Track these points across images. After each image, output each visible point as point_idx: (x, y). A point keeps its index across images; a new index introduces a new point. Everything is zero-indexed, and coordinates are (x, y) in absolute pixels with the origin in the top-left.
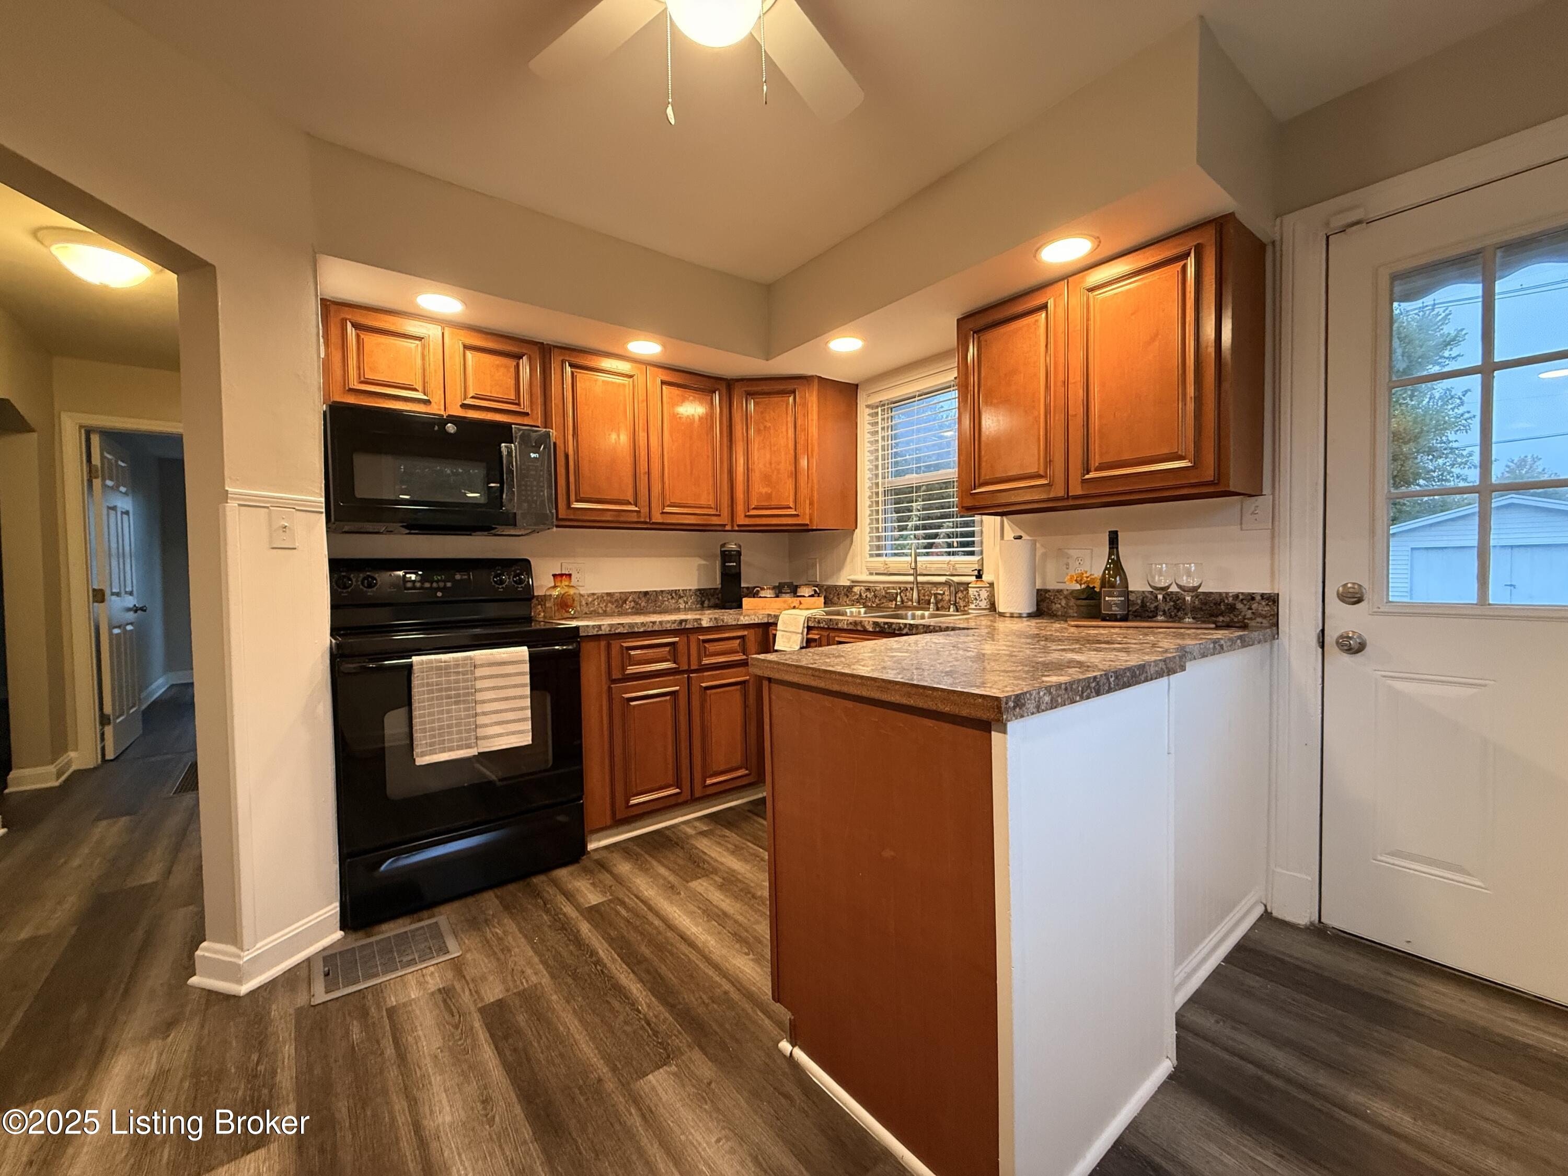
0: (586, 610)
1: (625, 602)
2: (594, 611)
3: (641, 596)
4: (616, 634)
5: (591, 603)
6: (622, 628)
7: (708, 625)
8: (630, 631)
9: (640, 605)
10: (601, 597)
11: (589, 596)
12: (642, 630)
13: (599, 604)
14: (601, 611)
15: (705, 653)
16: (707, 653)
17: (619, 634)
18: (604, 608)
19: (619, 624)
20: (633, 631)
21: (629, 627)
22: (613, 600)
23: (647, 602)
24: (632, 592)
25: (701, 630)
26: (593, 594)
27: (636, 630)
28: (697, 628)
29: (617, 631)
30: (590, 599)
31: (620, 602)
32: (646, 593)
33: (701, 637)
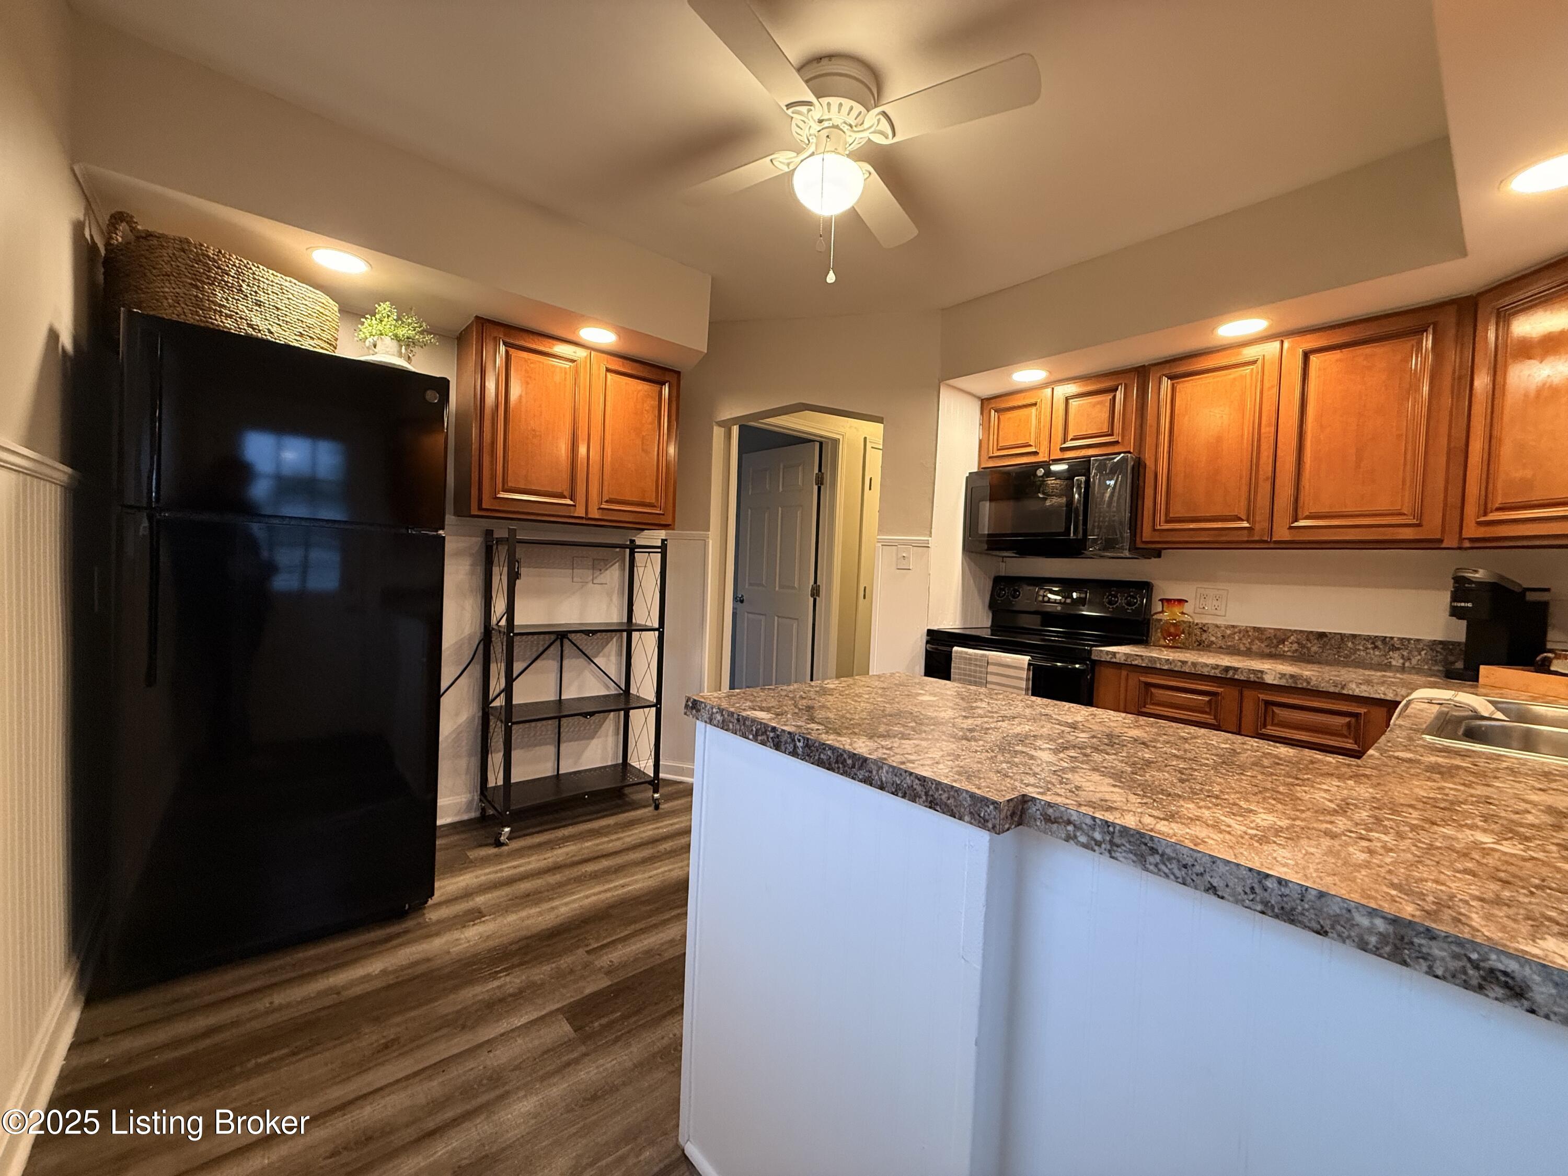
0: (1221, 643)
1: (1283, 641)
2: (1234, 646)
3: (1311, 637)
4: (1131, 665)
5: (1229, 636)
6: (1140, 661)
7: (1275, 682)
8: (1150, 665)
9: (1309, 649)
10: (1245, 632)
11: (1227, 627)
12: (1166, 667)
13: (1240, 639)
14: (1242, 648)
15: (1273, 720)
16: (1276, 721)
17: (1136, 666)
18: (1248, 645)
19: (1137, 655)
20: (1154, 666)
21: (1150, 661)
22: (1264, 637)
23: (1323, 647)
24: (1295, 631)
25: (1262, 686)
26: (1233, 626)
27: (1158, 666)
28: (1255, 682)
29: (1133, 663)
30: (1228, 632)
31: (1275, 641)
32: (1322, 635)
33: (1262, 696)
